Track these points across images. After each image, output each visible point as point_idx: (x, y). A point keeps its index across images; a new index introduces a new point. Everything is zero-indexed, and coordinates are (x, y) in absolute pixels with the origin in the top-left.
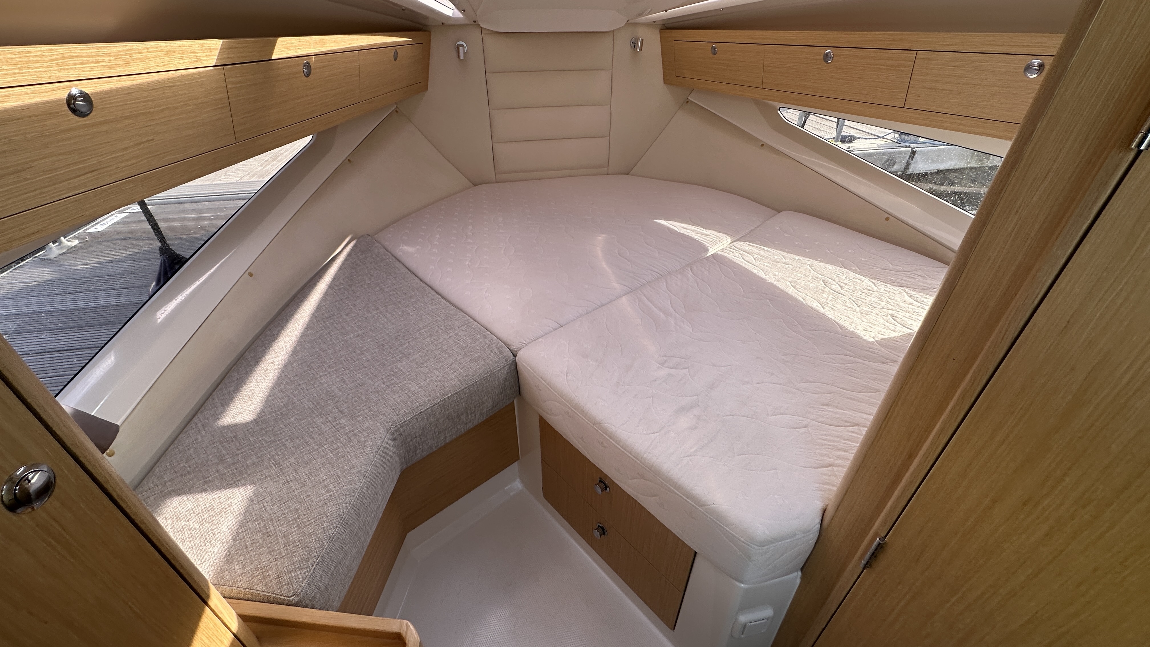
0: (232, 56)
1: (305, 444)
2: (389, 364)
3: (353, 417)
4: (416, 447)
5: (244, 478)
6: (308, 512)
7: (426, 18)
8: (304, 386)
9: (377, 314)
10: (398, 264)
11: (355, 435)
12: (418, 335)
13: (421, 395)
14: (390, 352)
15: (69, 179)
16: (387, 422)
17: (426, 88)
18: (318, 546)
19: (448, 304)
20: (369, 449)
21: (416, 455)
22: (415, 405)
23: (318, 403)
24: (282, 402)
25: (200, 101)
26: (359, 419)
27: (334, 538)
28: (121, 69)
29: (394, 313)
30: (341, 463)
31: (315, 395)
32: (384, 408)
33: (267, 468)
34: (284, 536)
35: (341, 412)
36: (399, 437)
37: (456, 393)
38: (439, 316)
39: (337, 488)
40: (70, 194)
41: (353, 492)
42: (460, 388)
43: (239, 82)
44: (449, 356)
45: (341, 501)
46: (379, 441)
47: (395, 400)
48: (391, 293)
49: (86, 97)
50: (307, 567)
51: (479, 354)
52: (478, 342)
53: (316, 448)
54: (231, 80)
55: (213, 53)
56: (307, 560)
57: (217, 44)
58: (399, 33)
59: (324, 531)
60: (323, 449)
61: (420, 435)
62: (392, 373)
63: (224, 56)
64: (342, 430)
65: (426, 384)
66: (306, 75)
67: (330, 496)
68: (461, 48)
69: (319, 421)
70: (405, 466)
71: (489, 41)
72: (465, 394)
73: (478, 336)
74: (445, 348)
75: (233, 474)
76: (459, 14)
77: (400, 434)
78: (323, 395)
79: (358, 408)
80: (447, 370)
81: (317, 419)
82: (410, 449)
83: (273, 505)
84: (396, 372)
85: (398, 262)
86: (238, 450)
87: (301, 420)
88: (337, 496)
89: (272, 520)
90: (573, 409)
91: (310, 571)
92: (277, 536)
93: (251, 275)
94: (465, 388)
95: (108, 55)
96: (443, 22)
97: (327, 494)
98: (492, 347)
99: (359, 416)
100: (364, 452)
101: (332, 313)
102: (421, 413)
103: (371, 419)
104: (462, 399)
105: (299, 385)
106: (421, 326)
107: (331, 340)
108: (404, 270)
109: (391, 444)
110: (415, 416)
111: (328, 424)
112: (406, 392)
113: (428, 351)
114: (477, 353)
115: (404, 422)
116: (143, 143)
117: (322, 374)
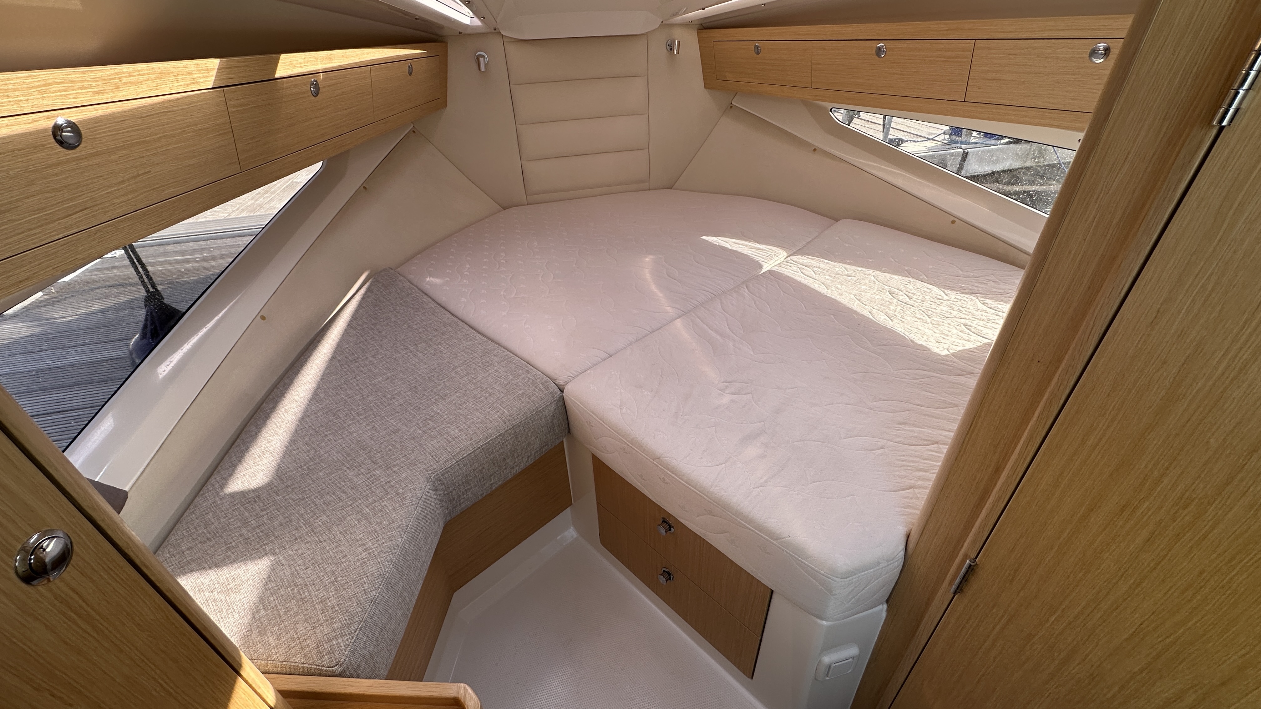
0: (230, 76)
1: (337, 500)
2: (423, 408)
3: (388, 467)
4: (459, 496)
5: (272, 542)
6: (346, 574)
7: (441, 27)
8: (331, 437)
9: (406, 354)
10: (426, 299)
11: (392, 487)
12: (453, 374)
13: (462, 439)
14: (424, 395)
15: (59, 219)
16: (427, 471)
17: (445, 104)
18: (359, 610)
19: (485, 339)
20: (408, 501)
21: (460, 505)
22: (457, 451)
23: (348, 455)
24: (308, 456)
25: (199, 127)
26: (395, 469)
27: (376, 600)
28: (111, 95)
29: (426, 352)
30: (379, 517)
31: (344, 445)
32: (422, 455)
33: (297, 529)
34: (321, 602)
35: (375, 463)
36: (440, 487)
37: (501, 435)
38: (475, 353)
39: (376, 545)
40: (61, 236)
41: (395, 549)
42: (504, 429)
43: (242, 105)
44: (490, 395)
45: (382, 559)
46: (419, 492)
47: (434, 447)
48: (420, 330)
49: (73, 126)
50: (349, 634)
51: (522, 391)
52: (521, 378)
53: (349, 503)
54: (232, 103)
55: (211, 74)
56: (349, 626)
57: (214, 63)
58: (411, 45)
59: (365, 593)
60: (357, 503)
61: (463, 483)
62: (428, 417)
63: (224, 77)
64: (377, 482)
65: (466, 427)
66: (315, 95)
67: (370, 554)
68: (481, 59)
69: (351, 474)
70: (449, 518)
71: (512, 49)
72: (510, 436)
73: (521, 372)
74: (485, 386)
75: (259, 537)
76: (477, 22)
77: (441, 482)
78: (353, 445)
79: (393, 457)
80: (489, 410)
81: (348, 471)
82: (454, 499)
83: (306, 569)
84: (432, 416)
85: (425, 297)
86: (262, 510)
87: (331, 474)
88: (376, 554)
89: (306, 585)
90: (630, 444)
91: (353, 638)
92: (313, 602)
93: (263, 318)
94: (510, 429)
95: (95, 80)
96: (461, 31)
97: (366, 553)
98: (536, 383)
99: (394, 465)
100: (404, 504)
101: (356, 355)
102: (463, 458)
103: (408, 468)
104: (507, 441)
105: (326, 435)
106: (456, 364)
107: (357, 385)
108: (432, 305)
109: (433, 493)
110: (457, 462)
111: (361, 476)
112: (445, 437)
113: (466, 391)
114: (521, 390)
115: (445, 470)
116: (139, 175)
117: (350, 422)
